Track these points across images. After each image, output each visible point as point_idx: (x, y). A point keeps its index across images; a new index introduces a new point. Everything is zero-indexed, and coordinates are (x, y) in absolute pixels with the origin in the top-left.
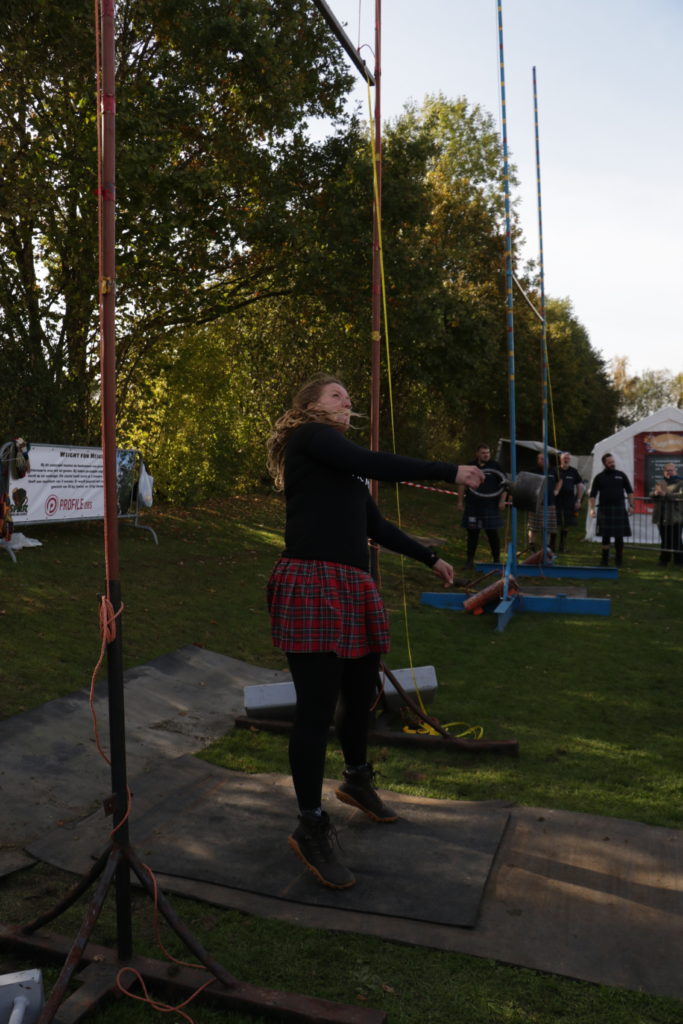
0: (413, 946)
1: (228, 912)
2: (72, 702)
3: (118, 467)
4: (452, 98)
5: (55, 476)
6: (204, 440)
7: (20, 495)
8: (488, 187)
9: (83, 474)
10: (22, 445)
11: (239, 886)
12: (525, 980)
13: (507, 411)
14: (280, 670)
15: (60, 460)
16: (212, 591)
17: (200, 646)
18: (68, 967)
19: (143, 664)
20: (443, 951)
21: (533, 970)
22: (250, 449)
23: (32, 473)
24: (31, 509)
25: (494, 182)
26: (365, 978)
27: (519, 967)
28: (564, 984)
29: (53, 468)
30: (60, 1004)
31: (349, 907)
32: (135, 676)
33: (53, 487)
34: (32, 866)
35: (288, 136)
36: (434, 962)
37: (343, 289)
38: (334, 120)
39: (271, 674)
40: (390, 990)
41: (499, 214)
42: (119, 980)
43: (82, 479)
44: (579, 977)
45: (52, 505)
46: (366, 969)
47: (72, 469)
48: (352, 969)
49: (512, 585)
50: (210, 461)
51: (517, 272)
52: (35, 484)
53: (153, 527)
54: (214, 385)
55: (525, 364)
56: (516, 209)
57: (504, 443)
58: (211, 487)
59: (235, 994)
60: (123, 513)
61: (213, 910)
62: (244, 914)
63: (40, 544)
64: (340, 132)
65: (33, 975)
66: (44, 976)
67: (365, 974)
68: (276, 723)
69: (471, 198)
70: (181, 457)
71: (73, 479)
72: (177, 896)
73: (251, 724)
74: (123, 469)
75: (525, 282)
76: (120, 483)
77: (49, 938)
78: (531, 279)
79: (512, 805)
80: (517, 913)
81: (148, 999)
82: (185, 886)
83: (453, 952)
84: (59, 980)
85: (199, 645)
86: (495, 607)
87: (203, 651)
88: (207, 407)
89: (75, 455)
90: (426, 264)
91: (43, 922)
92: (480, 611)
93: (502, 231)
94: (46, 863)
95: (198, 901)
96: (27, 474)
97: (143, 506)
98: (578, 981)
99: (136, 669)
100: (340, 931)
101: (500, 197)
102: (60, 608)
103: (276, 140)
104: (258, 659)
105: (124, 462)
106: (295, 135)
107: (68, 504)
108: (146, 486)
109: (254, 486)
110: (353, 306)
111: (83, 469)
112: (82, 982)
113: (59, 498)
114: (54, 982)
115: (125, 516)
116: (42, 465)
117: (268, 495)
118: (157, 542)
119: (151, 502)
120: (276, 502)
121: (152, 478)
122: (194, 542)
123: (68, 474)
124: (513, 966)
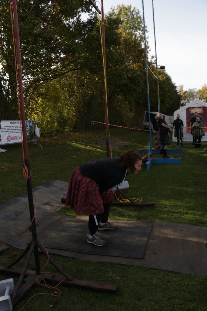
0: (125, 265)
1: (69, 258)
2: (18, 198)
3: (28, 126)
4: (126, 5)
5: (9, 130)
6: (54, 117)
8: (138, 33)
9: (18, 129)
11: (72, 250)
12: (159, 273)
13: (147, 103)
15: (10, 125)
17: (57, 179)
18: (21, 277)
19: (40, 185)
20: (134, 266)
21: (161, 270)
22: (69, 118)
23: (2, 129)
24: (2, 141)
25: (140, 31)
26: (111, 275)
27: (157, 269)
28: (170, 273)
29: (9, 127)
30: (20, 288)
31: (105, 255)
32: (37, 189)
33: (9, 133)
34: (9, 248)
35: (75, 18)
36: (132, 270)
37: (95, 67)
38: (89, 13)
40: (118, 278)
41: (142, 42)
42: (37, 280)
43: (18, 130)
44: (175, 271)
45: (9, 139)
46: (112, 272)
47: (14, 127)
48: (107, 273)
49: (151, 156)
50: (57, 123)
51: (148, 59)
52: (3, 132)
53: (40, 144)
54: (57, 99)
55: (152, 88)
56: (147, 40)
57: (147, 113)
58: (58, 131)
59: (72, 282)
60: (31, 140)
61: (64, 258)
62: (74, 258)
63: (6, 151)
64: (91, 17)
65: (11, 280)
66: (14, 280)
69: (133, 37)
70: (48, 122)
71: (15, 130)
72: (53, 254)
74: (30, 126)
75: (150, 63)
76: (30, 131)
77: (15, 269)
78: (153, 62)
79: (153, 222)
80: (155, 254)
81: (46, 285)
82: (55, 252)
83: (137, 266)
84: (19, 281)
86: (146, 163)
88: (55, 106)
89: (15, 123)
90: (120, 58)
91: (13, 264)
93: (143, 47)
94: (13, 247)
95: (60, 255)
97: (37, 137)
98: (175, 272)
99: (37, 187)
100: (103, 262)
101: (142, 36)
102: (13, 170)
103: (72, 20)
105: (30, 124)
106: (77, 19)
107: (13, 138)
108: (38, 131)
109: (71, 130)
110: (98, 72)
111: (18, 127)
112: (26, 282)
113: (11, 136)
114: (17, 282)
115: (31, 141)
116: (5, 126)
117: (75, 132)
118: (42, 148)
119: (39, 136)
120: (77, 134)
121: (39, 129)
122: (53, 148)
123: (13, 129)
124: (155, 269)
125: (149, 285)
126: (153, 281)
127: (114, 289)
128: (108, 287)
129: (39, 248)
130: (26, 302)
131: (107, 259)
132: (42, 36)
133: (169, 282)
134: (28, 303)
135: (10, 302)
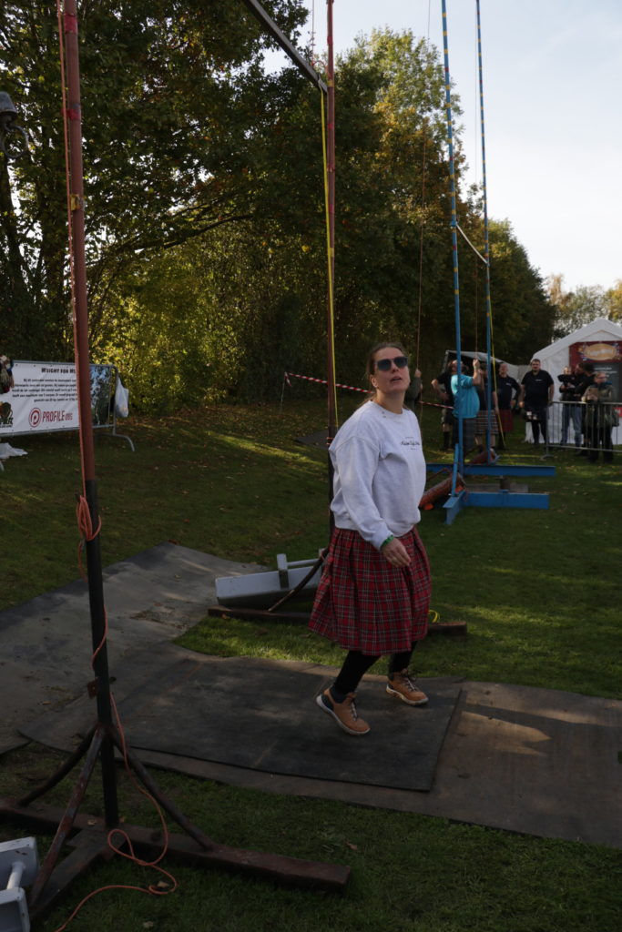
0: (374, 808)
1: (205, 783)
2: (59, 596)
3: (95, 381)
5: (38, 391)
6: (174, 356)
7: (6, 408)
8: (433, 116)
9: (64, 388)
10: (6, 363)
11: (212, 758)
12: (475, 835)
13: (454, 324)
14: (249, 562)
15: (42, 375)
16: (185, 492)
17: (175, 543)
18: (60, 834)
19: (123, 561)
20: (401, 812)
21: (481, 826)
22: (217, 363)
23: (16, 388)
24: (15, 422)
25: (438, 111)
26: (331, 837)
27: (470, 824)
28: (510, 837)
29: (35, 383)
30: (54, 867)
31: (316, 776)
32: (115, 572)
33: (35, 401)
34: (25, 745)
35: (246, 65)
36: (394, 822)
37: (300, 213)
39: (240, 566)
40: (354, 847)
41: (444, 142)
42: (110, 844)
43: (63, 393)
44: (523, 831)
45: (35, 417)
46: (332, 829)
47: (53, 383)
48: (320, 830)
49: (459, 483)
50: (181, 373)
51: (460, 195)
52: (19, 398)
53: (130, 436)
54: (183, 305)
55: (468, 281)
56: (458, 136)
57: (449, 353)
58: (183, 399)
59: (213, 855)
60: (101, 424)
61: (191, 781)
62: (219, 783)
63: (25, 453)
65: (29, 842)
66: (38, 843)
67: (330, 834)
68: (246, 611)
69: (418, 127)
70: (154, 371)
71: (54, 393)
72: (159, 769)
73: (222, 613)
74: (100, 382)
75: (465, 208)
76: (98, 395)
77: (42, 810)
78: (475, 204)
79: (462, 681)
80: (465, 776)
81: (133, 858)
82: (164, 760)
83: (411, 812)
84: (52, 846)
85: (174, 541)
86: (444, 503)
87: (178, 548)
88: (176, 324)
89: (55, 371)
90: (377, 188)
91: (36, 795)
92: (431, 506)
93: (446, 158)
94: (37, 742)
95: (178, 773)
96: (11, 389)
97: (120, 416)
98: (523, 835)
99: (116, 566)
100: (305, 797)
101: (444, 125)
102: (45, 511)
103: (235, 72)
104: (228, 554)
105: (101, 376)
106: (251, 68)
107: (49, 416)
108: (122, 397)
109: (221, 397)
110: (308, 228)
111: (63, 383)
112: (73, 848)
113: (42, 411)
114: (48, 849)
115: (103, 426)
116: (25, 380)
117: (235, 405)
118: (133, 449)
119: (127, 413)
120: (242, 411)
121: (127, 390)
122: (168, 448)
123: (50, 388)
124: (465, 824)
125: (444, 872)
126: (456, 860)
127: (340, 878)
128: (320, 872)
129: (116, 749)
130: (72, 912)
131: (318, 789)
132: (141, 117)
133: (507, 863)
134: (78, 913)
135: (24, 909)
